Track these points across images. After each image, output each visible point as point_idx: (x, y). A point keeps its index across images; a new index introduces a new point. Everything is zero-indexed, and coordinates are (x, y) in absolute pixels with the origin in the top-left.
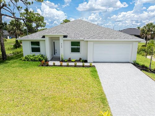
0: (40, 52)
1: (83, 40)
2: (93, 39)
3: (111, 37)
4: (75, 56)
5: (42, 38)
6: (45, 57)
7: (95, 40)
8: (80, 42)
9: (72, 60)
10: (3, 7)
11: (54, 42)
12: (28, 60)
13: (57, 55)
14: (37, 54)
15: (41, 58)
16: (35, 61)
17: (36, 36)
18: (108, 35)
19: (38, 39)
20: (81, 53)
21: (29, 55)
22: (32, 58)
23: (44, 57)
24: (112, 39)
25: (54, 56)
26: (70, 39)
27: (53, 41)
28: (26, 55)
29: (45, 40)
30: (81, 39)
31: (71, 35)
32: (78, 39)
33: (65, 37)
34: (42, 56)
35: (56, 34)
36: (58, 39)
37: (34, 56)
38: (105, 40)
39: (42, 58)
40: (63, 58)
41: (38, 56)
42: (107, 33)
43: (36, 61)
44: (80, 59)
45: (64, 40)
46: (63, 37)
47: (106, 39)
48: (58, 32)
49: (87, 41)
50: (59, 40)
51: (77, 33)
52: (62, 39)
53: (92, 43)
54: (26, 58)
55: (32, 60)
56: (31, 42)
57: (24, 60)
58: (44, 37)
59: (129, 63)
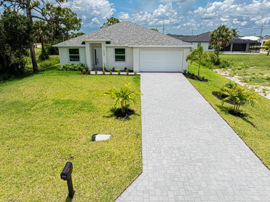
0: (79, 61)
1: (128, 47)
2: (138, 45)
3: (159, 43)
4: (120, 65)
5: (81, 44)
6: (86, 66)
7: (141, 46)
8: (125, 49)
9: (116, 70)
10: (34, 8)
11: (95, 50)
12: (66, 70)
13: (98, 66)
14: (76, 64)
15: (81, 67)
16: (74, 70)
17: (74, 42)
18: (157, 41)
19: (77, 46)
20: (126, 63)
21: (67, 64)
22: (70, 67)
23: (84, 67)
24: (159, 45)
25: (96, 66)
26: (114, 45)
27: (95, 48)
28: (64, 64)
29: (85, 47)
30: (126, 45)
31: (115, 41)
32: (123, 45)
33: (108, 43)
34: (82, 65)
35: (98, 40)
36: (100, 45)
37: (73, 65)
38: (151, 46)
39: (83, 67)
40: (106, 67)
41: (78, 65)
42: (156, 39)
43: (76, 70)
44: (126, 68)
45: (107, 47)
46: (105, 43)
47: (153, 45)
48: (100, 37)
49: (132, 48)
50: (101, 47)
51: (122, 39)
52: (104, 46)
53: (138, 50)
54: (64, 67)
55: (71, 69)
56: (69, 49)
57: (62, 70)
58: (84, 43)
59: (180, 72)
